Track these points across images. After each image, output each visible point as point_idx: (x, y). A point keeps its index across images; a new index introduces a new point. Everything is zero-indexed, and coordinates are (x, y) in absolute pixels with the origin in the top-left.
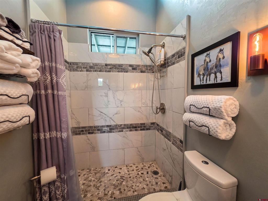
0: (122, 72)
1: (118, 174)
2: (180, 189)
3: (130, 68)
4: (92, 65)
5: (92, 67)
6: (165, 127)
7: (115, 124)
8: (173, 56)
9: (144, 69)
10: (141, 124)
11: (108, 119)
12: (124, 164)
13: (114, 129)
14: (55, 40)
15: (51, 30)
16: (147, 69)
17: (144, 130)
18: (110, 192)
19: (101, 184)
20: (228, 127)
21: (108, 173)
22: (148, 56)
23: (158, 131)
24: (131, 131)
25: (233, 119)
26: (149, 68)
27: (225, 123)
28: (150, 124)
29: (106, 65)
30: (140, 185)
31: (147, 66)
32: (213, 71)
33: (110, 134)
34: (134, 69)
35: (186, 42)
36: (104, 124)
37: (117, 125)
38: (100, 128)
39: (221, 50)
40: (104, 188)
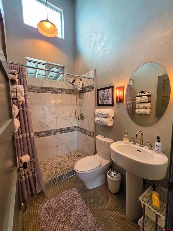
0: (54, 93)
1: (56, 162)
2: (94, 155)
3: (60, 91)
4: (31, 87)
5: (31, 89)
6: (84, 128)
7: (51, 130)
8: (88, 87)
9: (68, 92)
10: (68, 128)
11: (45, 126)
12: (58, 156)
13: (50, 133)
14: (23, 76)
15: (21, 70)
16: (71, 92)
17: (70, 131)
18: (54, 171)
19: (46, 169)
20: (111, 121)
21: (48, 163)
22: (73, 84)
23: (79, 131)
24: (61, 133)
25: (113, 118)
26: (72, 91)
27: (110, 120)
28: (73, 128)
29: (42, 88)
30: (72, 163)
31: (70, 90)
32: (106, 99)
33: (47, 137)
34: (62, 91)
35: (94, 81)
36: (42, 131)
37: (52, 130)
38: (39, 134)
39: (108, 91)
40: (49, 170)
